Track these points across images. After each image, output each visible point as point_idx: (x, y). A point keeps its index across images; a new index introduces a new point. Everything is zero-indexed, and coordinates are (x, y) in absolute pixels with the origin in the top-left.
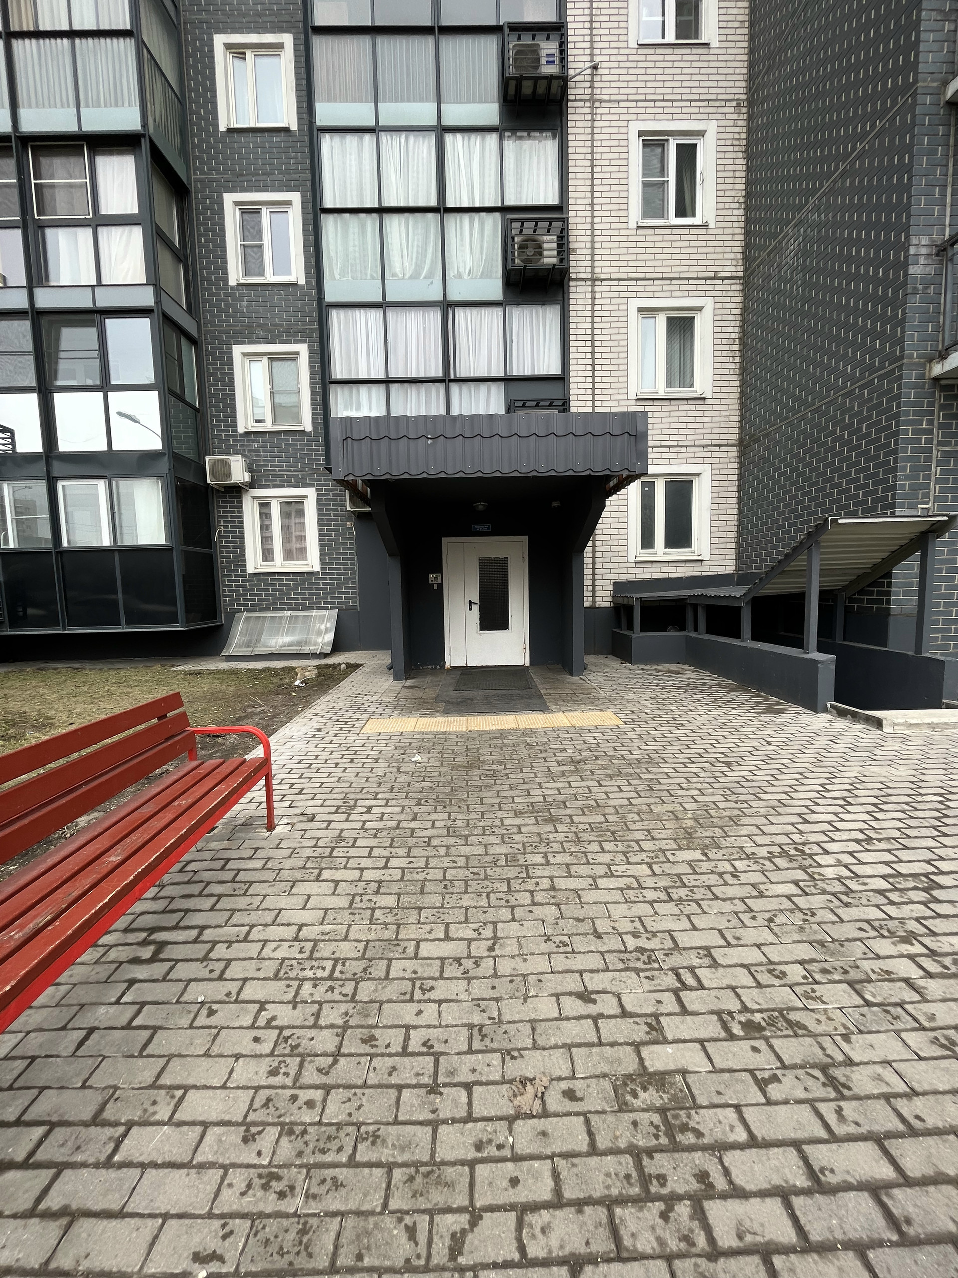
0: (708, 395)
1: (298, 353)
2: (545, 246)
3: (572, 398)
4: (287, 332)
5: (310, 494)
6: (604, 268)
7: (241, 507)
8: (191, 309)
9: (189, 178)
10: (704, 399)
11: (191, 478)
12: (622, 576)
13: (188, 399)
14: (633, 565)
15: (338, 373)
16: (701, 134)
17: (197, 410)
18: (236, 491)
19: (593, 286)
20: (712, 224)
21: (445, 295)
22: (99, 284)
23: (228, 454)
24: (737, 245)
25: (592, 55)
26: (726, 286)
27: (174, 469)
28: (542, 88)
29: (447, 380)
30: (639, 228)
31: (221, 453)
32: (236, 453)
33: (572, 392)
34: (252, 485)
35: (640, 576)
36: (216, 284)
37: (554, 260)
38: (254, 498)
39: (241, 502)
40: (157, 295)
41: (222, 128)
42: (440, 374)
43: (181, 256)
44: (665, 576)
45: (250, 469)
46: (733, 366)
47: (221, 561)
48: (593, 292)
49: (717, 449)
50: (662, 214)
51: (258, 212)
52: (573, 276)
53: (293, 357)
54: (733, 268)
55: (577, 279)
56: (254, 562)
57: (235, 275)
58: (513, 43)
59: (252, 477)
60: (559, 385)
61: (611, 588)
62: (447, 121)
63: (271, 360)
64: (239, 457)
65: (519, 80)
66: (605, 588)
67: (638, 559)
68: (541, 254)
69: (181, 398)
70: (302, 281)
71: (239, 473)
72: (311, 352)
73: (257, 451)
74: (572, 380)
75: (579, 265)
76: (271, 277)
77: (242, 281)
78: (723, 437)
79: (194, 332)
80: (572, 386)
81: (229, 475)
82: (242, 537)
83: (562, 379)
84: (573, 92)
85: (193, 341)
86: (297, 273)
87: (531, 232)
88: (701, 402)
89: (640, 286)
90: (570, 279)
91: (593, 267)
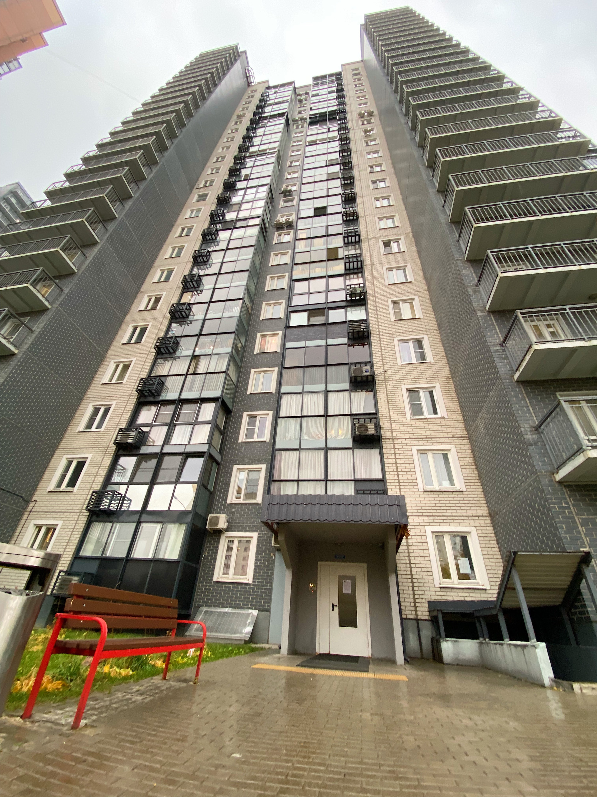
0: (464, 489)
1: (261, 468)
2: (369, 427)
3: (389, 490)
4: (258, 460)
5: (255, 535)
6: (396, 434)
7: (219, 542)
8: (221, 452)
9: (233, 408)
10: (462, 491)
11: (199, 524)
12: (433, 597)
13: (209, 488)
14: (439, 589)
15: (276, 477)
16: (434, 387)
17: (211, 493)
18: (219, 532)
19: (393, 441)
20: (446, 417)
21: (326, 445)
22: (189, 444)
23: (220, 513)
24: (461, 424)
25: (384, 368)
26: (460, 440)
27: (193, 520)
28: (364, 379)
29: (326, 480)
30: (411, 419)
31: (216, 513)
32: (223, 513)
33: (388, 487)
34: (227, 530)
35: (445, 598)
36: (233, 442)
37: (373, 432)
38: (226, 537)
39: (220, 539)
40: (209, 448)
41: (248, 393)
42: (323, 477)
43: (223, 433)
44: (462, 599)
45: (228, 522)
46: (474, 475)
47: (201, 573)
48: (394, 444)
49: (477, 518)
50: (421, 413)
51: (256, 417)
52: (383, 438)
53: (259, 470)
54: (461, 433)
55: (385, 439)
56: (218, 576)
57: (242, 438)
58: (353, 367)
59: (228, 525)
60: (381, 483)
61: (427, 605)
62: (329, 389)
63: (249, 471)
64: (224, 515)
65: (355, 377)
66: (423, 605)
67: (442, 586)
68: (367, 430)
69: (206, 487)
70: (268, 441)
71: (222, 524)
72: (267, 468)
73: (234, 512)
74: (388, 481)
75: (386, 433)
76: (256, 439)
77: (244, 441)
78: (478, 511)
79: (219, 460)
80: (388, 484)
81: (217, 524)
82: (215, 559)
83: (383, 480)
84: (377, 378)
85: (218, 464)
86: (266, 437)
87: (363, 422)
88: (461, 493)
89: (416, 441)
90: (382, 439)
91: (392, 434)
